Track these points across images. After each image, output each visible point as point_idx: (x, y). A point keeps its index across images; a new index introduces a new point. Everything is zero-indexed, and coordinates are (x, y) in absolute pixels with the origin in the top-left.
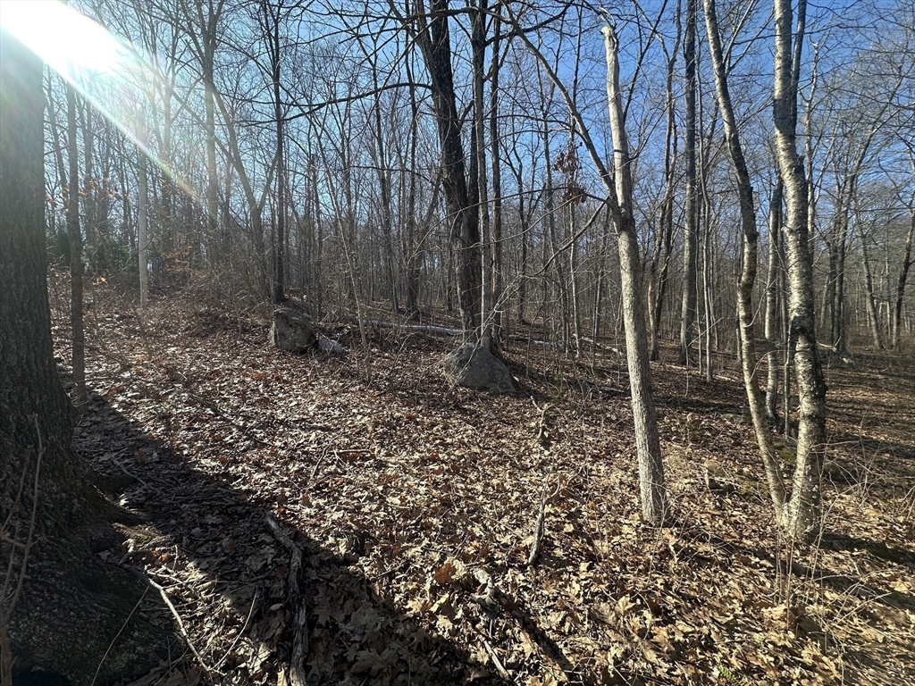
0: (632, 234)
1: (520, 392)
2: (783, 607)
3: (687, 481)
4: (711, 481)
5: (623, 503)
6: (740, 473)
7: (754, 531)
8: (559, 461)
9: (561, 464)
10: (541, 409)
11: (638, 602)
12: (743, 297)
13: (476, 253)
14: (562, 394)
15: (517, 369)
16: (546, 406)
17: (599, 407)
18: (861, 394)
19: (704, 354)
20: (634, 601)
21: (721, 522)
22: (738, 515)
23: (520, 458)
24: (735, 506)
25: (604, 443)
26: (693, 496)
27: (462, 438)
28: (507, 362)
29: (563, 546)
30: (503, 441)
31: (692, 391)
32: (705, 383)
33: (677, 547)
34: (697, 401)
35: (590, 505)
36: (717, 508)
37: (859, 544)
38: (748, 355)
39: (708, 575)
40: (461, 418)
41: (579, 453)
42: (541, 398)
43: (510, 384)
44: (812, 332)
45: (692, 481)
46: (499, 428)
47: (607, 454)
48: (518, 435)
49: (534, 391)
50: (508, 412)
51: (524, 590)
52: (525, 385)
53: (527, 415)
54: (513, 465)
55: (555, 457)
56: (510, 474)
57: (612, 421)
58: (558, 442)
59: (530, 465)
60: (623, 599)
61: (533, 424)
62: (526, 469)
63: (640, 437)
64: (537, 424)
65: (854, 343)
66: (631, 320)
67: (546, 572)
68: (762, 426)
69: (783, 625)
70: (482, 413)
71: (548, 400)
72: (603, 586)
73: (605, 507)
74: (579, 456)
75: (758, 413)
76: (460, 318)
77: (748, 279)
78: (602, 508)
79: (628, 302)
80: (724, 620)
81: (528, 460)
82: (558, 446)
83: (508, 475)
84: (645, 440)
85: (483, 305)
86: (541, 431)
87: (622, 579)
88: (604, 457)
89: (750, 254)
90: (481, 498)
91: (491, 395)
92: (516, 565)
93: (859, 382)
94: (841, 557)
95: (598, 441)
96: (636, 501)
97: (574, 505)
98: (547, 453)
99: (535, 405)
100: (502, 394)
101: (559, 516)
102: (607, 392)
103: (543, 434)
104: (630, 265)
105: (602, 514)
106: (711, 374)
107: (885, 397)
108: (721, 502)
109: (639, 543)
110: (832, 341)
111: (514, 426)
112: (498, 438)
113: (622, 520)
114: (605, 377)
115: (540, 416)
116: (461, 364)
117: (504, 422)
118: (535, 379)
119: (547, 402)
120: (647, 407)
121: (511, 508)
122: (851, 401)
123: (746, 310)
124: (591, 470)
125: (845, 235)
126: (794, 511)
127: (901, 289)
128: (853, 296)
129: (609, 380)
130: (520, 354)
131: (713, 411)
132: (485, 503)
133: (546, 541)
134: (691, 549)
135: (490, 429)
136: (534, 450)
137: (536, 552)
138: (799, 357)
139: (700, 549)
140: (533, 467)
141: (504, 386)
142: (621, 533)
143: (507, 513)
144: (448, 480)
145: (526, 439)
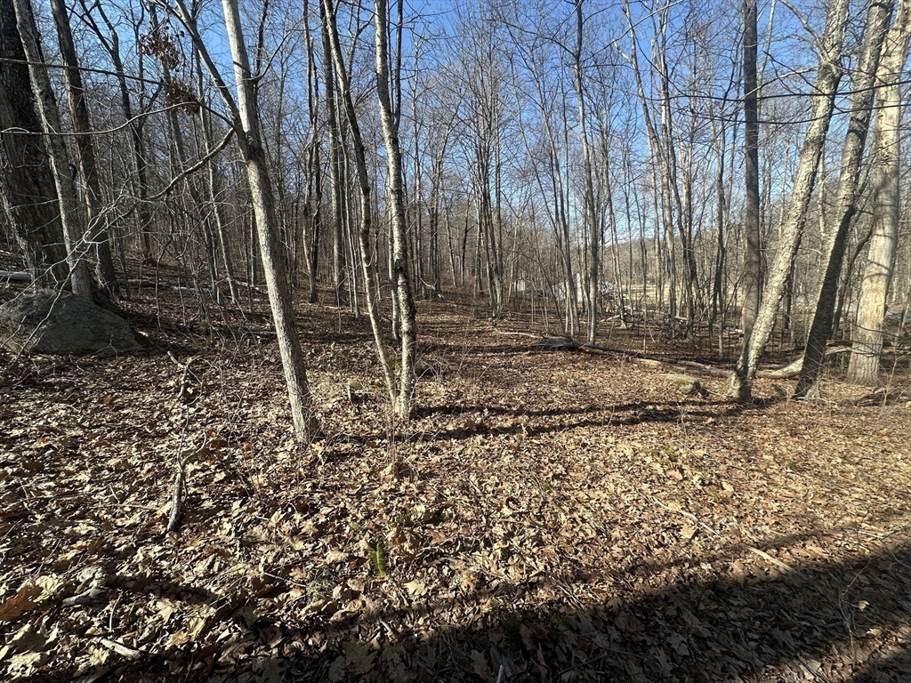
0: (261, 165)
1: (150, 349)
2: (391, 464)
3: (334, 400)
4: (352, 394)
5: (279, 434)
6: (373, 383)
7: (380, 422)
8: (209, 415)
9: (211, 418)
10: (183, 364)
11: (290, 510)
12: (364, 241)
13: (37, 152)
14: (213, 345)
15: (147, 321)
16: (190, 360)
17: (257, 352)
18: (446, 318)
19: (353, 295)
20: (286, 510)
21: (359, 424)
22: (371, 415)
23: (152, 425)
24: (369, 408)
25: (261, 385)
26: (339, 410)
27: (48, 423)
28: (125, 315)
29: (213, 496)
30: (125, 411)
31: (344, 327)
32: (354, 319)
33: (324, 454)
34: (348, 334)
35: (244, 447)
36: (357, 414)
37: (434, 410)
38: (369, 290)
39: (347, 465)
40: (40, 398)
41: (232, 401)
42: (181, 352)
43: (133, 341)
44: (406, 271)
45: (338, 399)
46: (117, 397)
47: (265, 395)
48: (149, 399)
49: (173, 346)
50: (133, 375)
51: (161, 560)
52: (160, 340)
53: (164, 374)
54: (143, 436)
55: (203, 412)
56: (138, 447)
57: (271, 363)
58: (207, 395)
59: (167, 429)
60: (276, 514)
61: (171, 383)
62: (163, 435)
63: (288, 371)
64: (177, 383)
65: (444, 284)
66: (269, 257)
67: (191, 529)
68: (382, 344)
69: (391, 476)
70: (86, 384)
71: (192, 353)
72: (255, 513)
73: (261, 444)
74: (233, 404)
75: (378, 334)
76: (22, 253)
77: (365, 226)
78: (257, 446)
79: (264, 237)
80: (355, 491)
81: (166, 424)
82: (208, 400)
83: (134, 449)
84: (292, 372)
85: (65, 233)
86: (182, 388)
87: (275, 498)
88: (261, 399)
89: (365, 205)
90: (88, 488)
91: (100, 359)
92: (150, 540)
93: (444, 310)
94: (426, 421)
95: (254, 385)
96: (291, 429)
97: (226, 453)
98: (192, 410)
99: (175, 361)
100: (120, 355)
101: (208, 469)
102: (267, 336)
103: (185, 391)
104: (263, 199)
105: (257, 451)
106: (358, 310)
107: (456, 318)
108: (359, 408)
109: (293, 462)
110: (432, 283)
111: (142, 390)
112: (116, 410)
113: (277, 450)
114: (264, 322)
115: (182, 372)
116: (32, 321)
117: (125, 388)
118: (174, 331)
119: (191, 356)
120: (291, 341)
121: (141, 483)
122: (442, 322)
123: (366, 253)
124: (247, 414)
125: (437, 204)
126: (402, 400)
127: (464, 248)
128: (444, 251)
129: (268, 324)
130: (150, 303)
131: (358, 341)
132: (97, 491)
133: (192, 499)
134: (336, 451)
135: (101, 401)
136: (174, 411)
137: (176, 516)
138: (400, 289)
139: (342, 449)
140: (174, 429)
141: (122, 344)
142: (276, 461)
143: (132, 491)
144: (17, 485)
145: (162, 401)
